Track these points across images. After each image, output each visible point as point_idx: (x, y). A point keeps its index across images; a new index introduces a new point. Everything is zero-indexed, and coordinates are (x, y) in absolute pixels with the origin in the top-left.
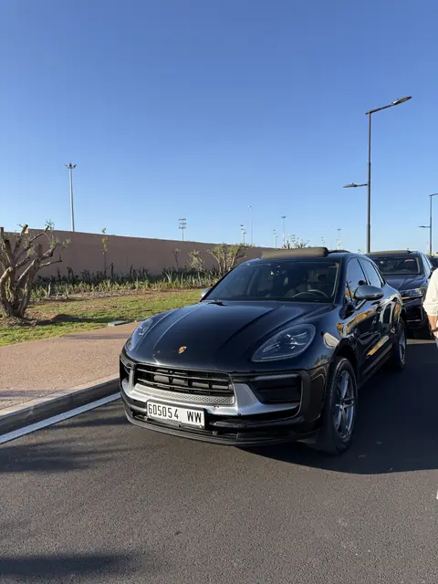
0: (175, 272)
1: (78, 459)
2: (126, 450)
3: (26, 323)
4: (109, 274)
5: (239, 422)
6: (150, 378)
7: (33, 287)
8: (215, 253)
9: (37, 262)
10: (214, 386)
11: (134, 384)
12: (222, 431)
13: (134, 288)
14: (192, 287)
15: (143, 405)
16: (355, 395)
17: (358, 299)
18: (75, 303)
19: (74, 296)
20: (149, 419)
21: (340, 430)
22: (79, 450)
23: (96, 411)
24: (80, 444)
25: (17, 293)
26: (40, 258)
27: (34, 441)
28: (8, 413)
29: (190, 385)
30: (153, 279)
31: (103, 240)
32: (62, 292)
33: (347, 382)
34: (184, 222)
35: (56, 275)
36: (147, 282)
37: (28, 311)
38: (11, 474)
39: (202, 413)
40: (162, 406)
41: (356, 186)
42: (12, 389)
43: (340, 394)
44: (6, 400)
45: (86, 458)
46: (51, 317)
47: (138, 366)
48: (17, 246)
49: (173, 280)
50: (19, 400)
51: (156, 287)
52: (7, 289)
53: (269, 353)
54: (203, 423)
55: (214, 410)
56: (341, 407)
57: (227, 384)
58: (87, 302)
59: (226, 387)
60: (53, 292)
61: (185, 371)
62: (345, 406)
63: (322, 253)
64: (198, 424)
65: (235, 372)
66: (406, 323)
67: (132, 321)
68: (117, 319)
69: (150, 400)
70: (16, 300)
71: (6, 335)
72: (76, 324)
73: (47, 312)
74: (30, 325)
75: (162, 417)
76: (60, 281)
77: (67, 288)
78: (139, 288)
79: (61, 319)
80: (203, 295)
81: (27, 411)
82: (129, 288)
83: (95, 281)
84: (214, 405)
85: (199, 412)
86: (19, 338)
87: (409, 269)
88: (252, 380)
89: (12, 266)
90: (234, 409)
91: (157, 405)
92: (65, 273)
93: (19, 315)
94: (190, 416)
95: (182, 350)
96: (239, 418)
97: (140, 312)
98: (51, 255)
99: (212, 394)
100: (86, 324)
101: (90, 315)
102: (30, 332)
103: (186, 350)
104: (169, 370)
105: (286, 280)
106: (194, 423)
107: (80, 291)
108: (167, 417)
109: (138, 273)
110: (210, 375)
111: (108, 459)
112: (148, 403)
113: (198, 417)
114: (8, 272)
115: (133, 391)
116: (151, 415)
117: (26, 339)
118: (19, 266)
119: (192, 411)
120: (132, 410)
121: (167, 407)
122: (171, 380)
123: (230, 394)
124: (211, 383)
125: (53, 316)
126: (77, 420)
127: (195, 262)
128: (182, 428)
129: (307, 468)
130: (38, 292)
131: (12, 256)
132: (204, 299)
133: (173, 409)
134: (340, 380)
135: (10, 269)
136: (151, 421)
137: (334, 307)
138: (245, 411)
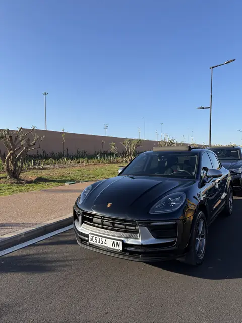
0: (102, 153)
1: (49, 265)
2: (76, 260)
3: (20, 182)
4: (65, 154)
5: (142, 249)
6: (91, 220)
7: (24, 161)
8: (124, 144)
9: (27, 148)
10: (127, 227)
11: (82, 224)
12: (131, 253)
13: (79, 162)
14: (111, 163)
15: (87, 236)
16: (206, 233)
17: (208, 177)
18: (47, 170)
19: (46, 166)
20: (90, 244)
21: (198, 253)
22: (50, 259)
23: (59, 236)
24: (51, 256)
25: (15, 165)
26: (29, 146)
27: (24, 253)
28: (10, 236)
29: (113, 226)
30: (90, 157)
31: (63, 135)
32: (40, 164)
33: (202, 225)
34: (107, 125)
35: (36, 154)
36: (86, 159)
37: (21, 175)
38: (12, 274)
39: (121, 242)
40: (97, 237)
41: (203, 108)
42: (12, 221)
43: (199, 232)
44: (9, 228)
45: (54, 265)
46: (34, 179)
47: (84, 213)
48: (16, 139)
49: (101, 158)
50: (16, 228)
51: (91, 162)
52: (10, 162)
53: (159, 209)
54: (121, 248)
55: (128, 241)
56: (199, 239)
57: (135, 226)
58: (53, 170)
59: (134, 228)
60: (35, 164)
61: (111, 218)
62: (201, 238)
63: (187, 149)
64: (118, 248)
65: (139, 220)
66: (233, 188)
67: (78, 182)
68: (70, 181)
69: (91, 233)
70: (15, 169)
71: (9, 189)
72: (47, 183)
73: (31, 175)
74: (22, 183)
75: (97, 243)
76: (38, 157)
77: (43, 162)
78: (82, 162)
79: (39, 180)
80: (120, 171)
81: (20, 235)
82: (76, 162)
83: (58, 158)
84: (128, 238)
85: (119, 242)
86: (16, 190)
87: (234, 156)
88: (149, 225)
89: (13, 150)
90: (139, 241)
91: (95, 236)
92: (41, 153)
93: (16, 177)
94: (113, 244)
95: (109, 205)
96: (141, 246)
97: (83, 177)
98: (35, 144)
99: (126, 232)
100: (53, 183)
101: (55, 178)
102: (22, 188)
103: (111, 206)
104: (102, 216)
105: (166, 163)
106: (116, 248)
107: (49, 164)
108: (100, 244)
109: (81, 154)
110: (125, 221)
111: (66, 266)
112: (90, 235)
113: (118, 244)
114: (11, 154)
115: (81, 228)
116: (91, 242)
117: (20, 191)
118: (16, 150)
119: (114, 241)
120: (80, 238)
121: (100, 238)
122: (103, 222)
123: (137, 232)
124: (125, 225)
125: (35, 178)
126: (48, 241)
127: (113, 149)
128: (108, 250)
129: (179, 274)
130: (27, 164)
131: (13, 145)
132: (120, 174)
133: (104, 239)
134: (198, 224)
135: (12, 152)
136: (91, 245)
137: (195, 182)
138: (145, 242)
